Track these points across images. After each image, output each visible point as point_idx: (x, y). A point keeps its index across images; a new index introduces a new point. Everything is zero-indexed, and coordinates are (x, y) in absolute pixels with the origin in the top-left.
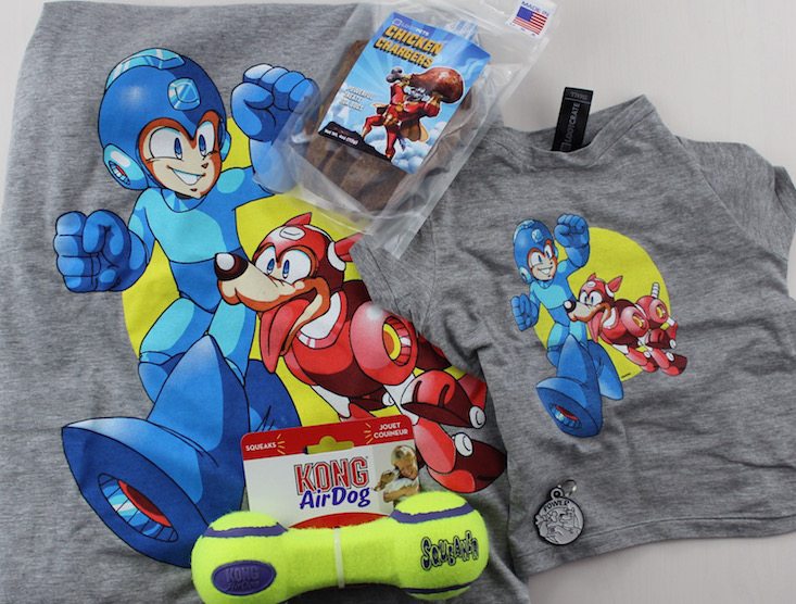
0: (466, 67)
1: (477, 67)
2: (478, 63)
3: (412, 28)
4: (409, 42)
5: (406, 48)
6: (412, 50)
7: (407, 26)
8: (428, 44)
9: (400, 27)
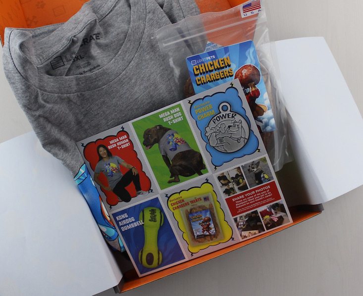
0: (249, 57)
1: (253, 53)
2: (251, 50)
3: (203, 60)
4: (211, 69)
5: (212, 73)
6: (217, 72)
7: (200, 61)
8: (221, 63)
9: (198, 64)
